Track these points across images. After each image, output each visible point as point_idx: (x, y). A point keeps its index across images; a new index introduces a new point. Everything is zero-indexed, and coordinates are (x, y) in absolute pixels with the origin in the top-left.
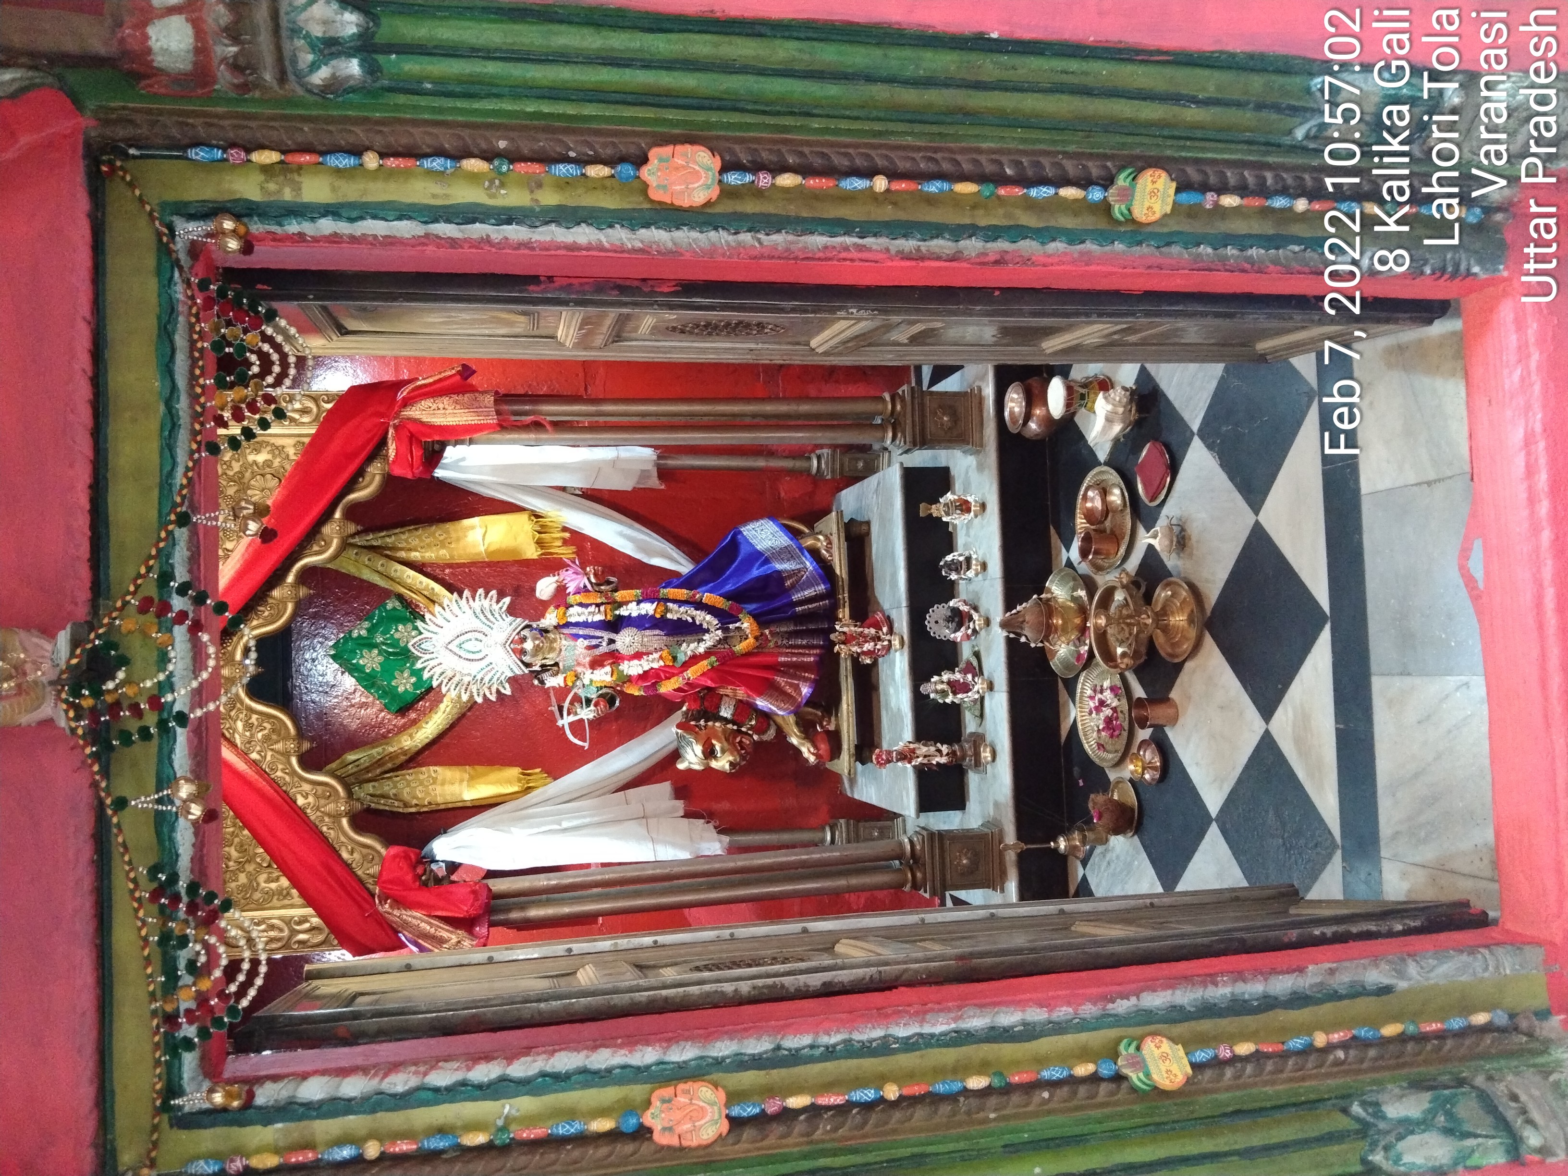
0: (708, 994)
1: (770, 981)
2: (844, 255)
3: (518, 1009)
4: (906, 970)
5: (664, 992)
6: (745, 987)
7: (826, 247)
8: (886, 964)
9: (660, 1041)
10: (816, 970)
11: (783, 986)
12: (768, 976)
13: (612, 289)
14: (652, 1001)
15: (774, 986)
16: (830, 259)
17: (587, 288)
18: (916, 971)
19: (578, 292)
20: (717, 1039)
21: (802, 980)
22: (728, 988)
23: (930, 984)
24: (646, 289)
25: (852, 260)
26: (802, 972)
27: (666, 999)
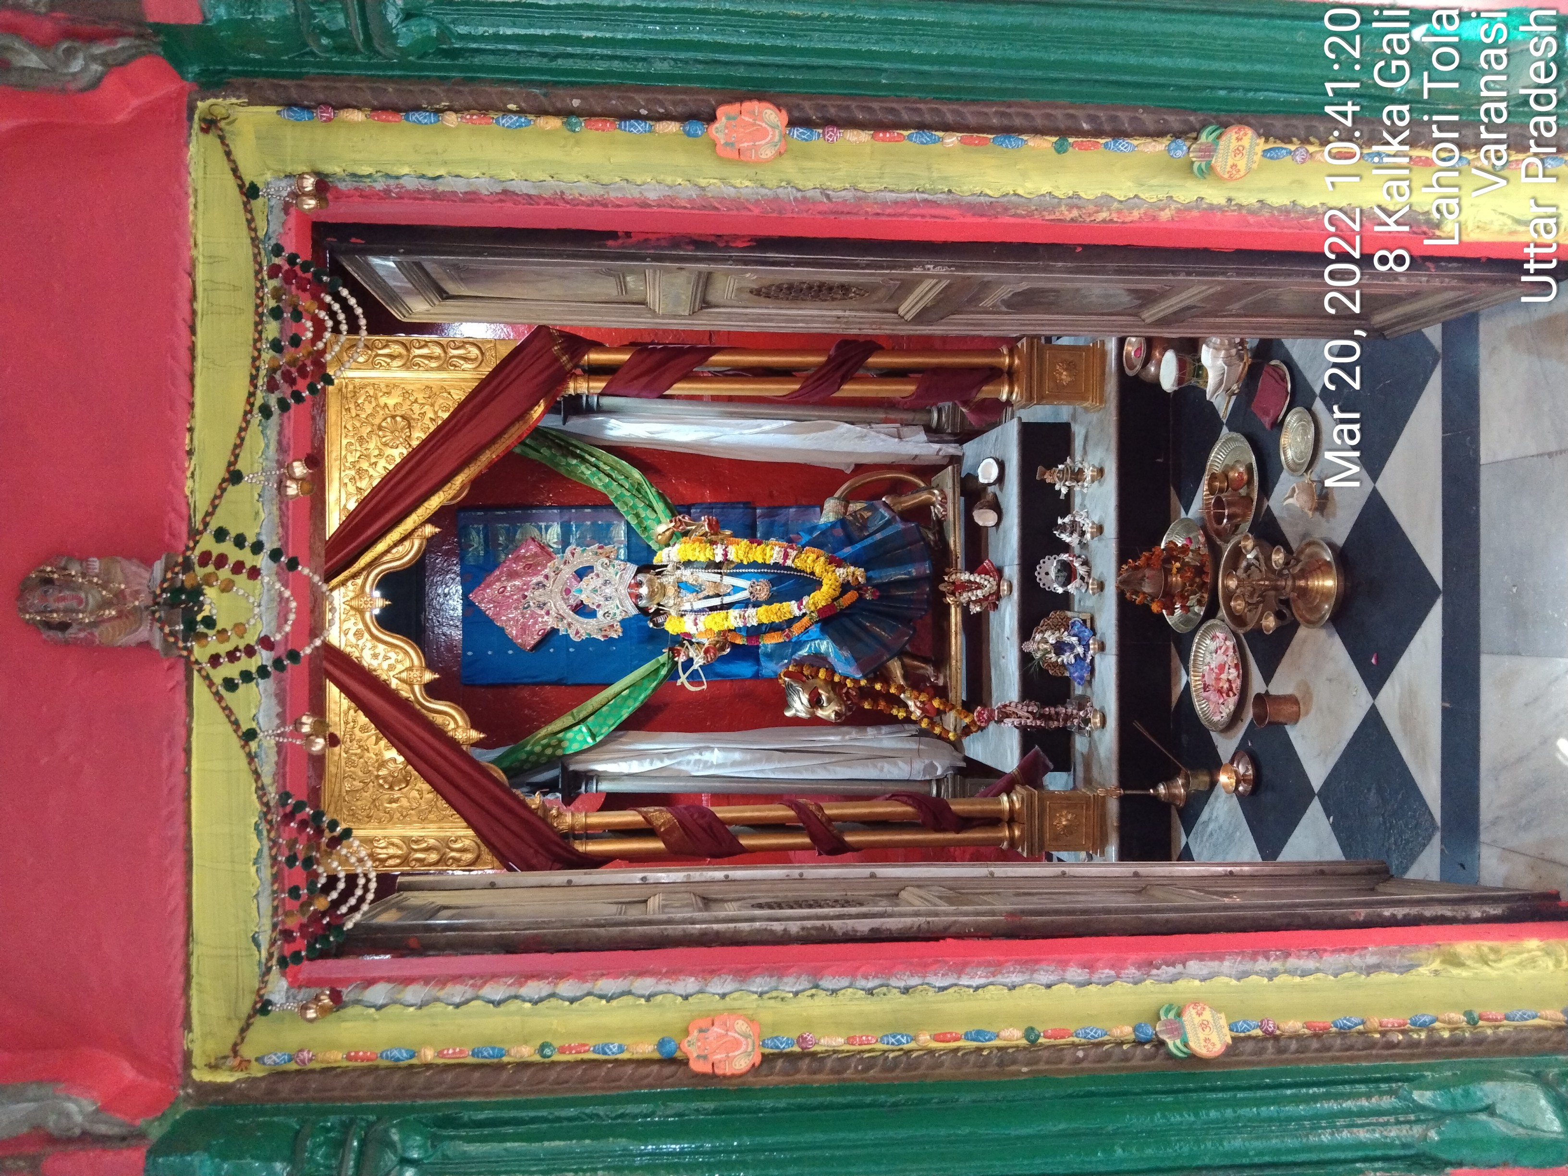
0: (758, 931)
1: (818, 923)
2: (914, 211)
3: (577, 933)
4: (955, 922)
5: (715, 926)
6: (794, 927)
7: (896, 203)
8: (936, 914)
9: (704, 971)
10: (865, 916)
11: (831, 929)
12: (818, 918)
13: (688, 244)
14: (704, 934)
15: (823, 928)
16: (901, 215)
17: (663, 243)
18: (965, 924)
19: (655, 248)
20: (757, 975)
21: (850, 924)
22: (777, 927)
23: (978, 937)
24: (721, 245)
25: (923, 216)
26: (851, 917)
27: (717, 933)
